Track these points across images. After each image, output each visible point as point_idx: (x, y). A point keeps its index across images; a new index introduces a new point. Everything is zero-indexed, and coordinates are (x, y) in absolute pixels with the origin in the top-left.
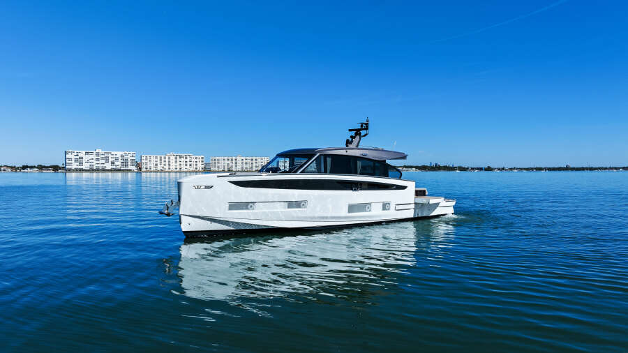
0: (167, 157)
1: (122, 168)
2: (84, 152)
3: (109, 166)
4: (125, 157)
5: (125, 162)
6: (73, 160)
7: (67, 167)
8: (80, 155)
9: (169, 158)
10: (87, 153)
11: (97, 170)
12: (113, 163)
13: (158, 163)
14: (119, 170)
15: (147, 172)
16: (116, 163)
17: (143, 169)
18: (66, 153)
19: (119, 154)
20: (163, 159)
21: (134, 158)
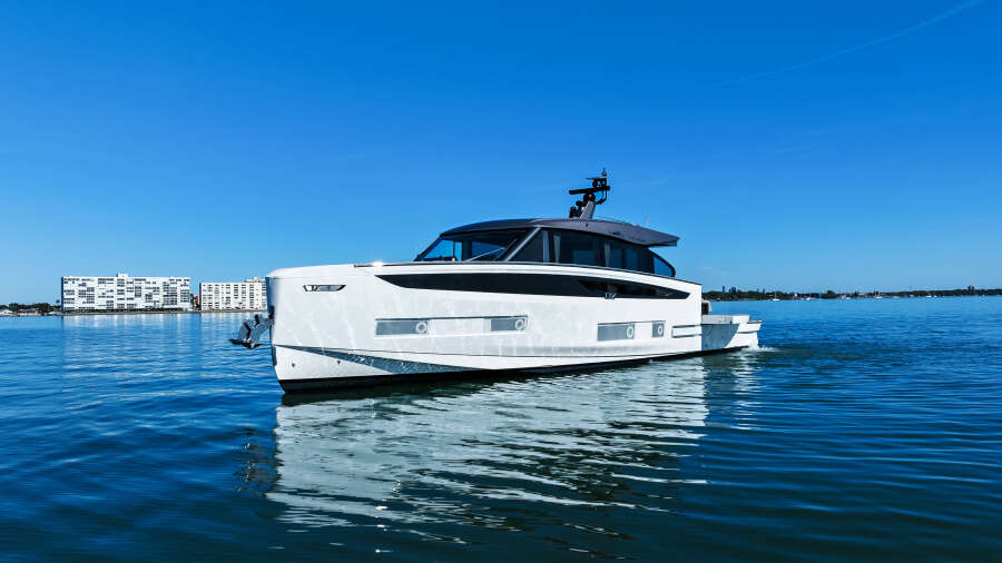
0: (248, 285)
1: (165, 307)
2: (96, 279)
3: (141, 303)
4: (171, 286)
5: (171, 296)
6: (77, 293)
7: (66, 306)
8: (89, 284)
9: (252, 287)
10: (101, 281)
11: (120, 311)
12: (149, 297)
14: (161, 310)
15: (211, 311)
16: (155, 298)
17: (204, 308)
18: (63, 281)
19: (160, 281)
20: (240, 289)
21: (187, 288)
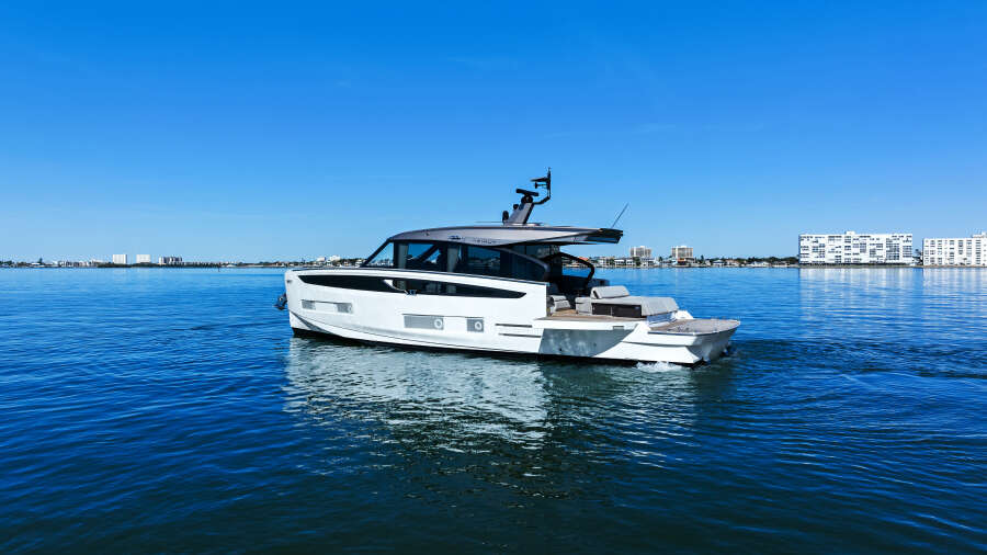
0: (974, 241)
1: (888, 261)
2: (827, 236)
3: (865, 258)
4: (894, 242)
5: (893, 250)
6: (811, 249)
7: (802, 260)
8: (821, 241)
9: (978, 243)
10: (831, 238)
11: (847, 265)
12: (873, 252)
13: (956, 251)
14: (884, 265)
15: (933, 267)
16: (878, 253)
17: (927, 263)
18: (800, 239)
19: (883, 238)
20: (965, 245)
21: (909, 244)
